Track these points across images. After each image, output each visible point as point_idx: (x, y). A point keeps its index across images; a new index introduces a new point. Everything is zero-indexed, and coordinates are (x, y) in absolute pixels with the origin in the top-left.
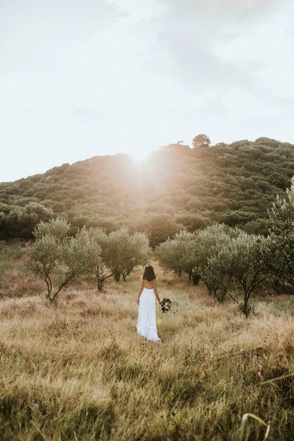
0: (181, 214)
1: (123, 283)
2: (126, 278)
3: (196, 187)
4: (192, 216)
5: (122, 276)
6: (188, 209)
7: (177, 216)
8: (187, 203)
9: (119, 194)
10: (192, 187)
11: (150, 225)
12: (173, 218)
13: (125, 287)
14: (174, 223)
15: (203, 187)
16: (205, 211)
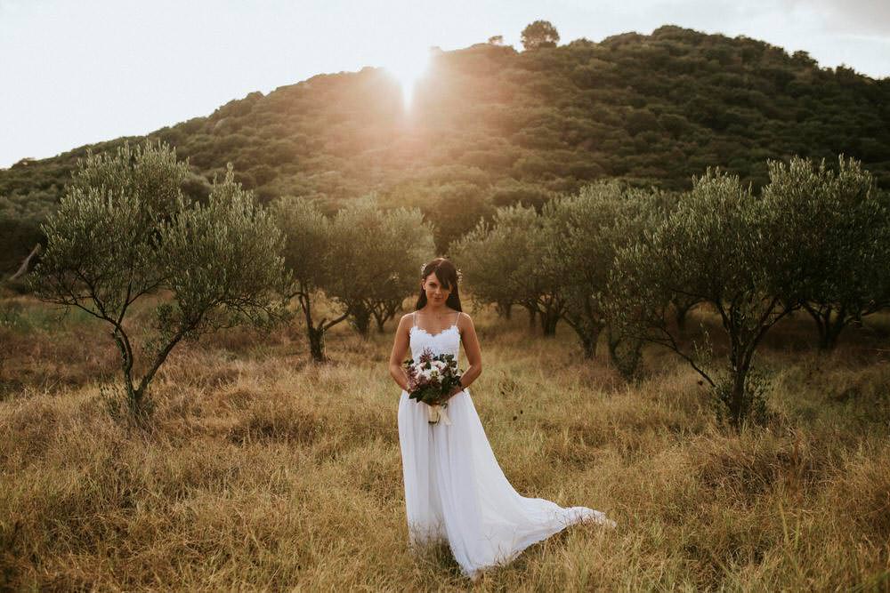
0: (503, 186)
1: (378, 337)
2: (385, 325)
3: (531, 129)
4: (525, 189)
5: (373, 319)
6: (517, 178)
7: (494, 192)
8: (516, 165)
9: (370, 151)
10: (523, 132)
11: (438, 212)
12: (488, 195)
13: (379, 346)
14: (490, 204)
15: (548, 130)
16: (553, 179)
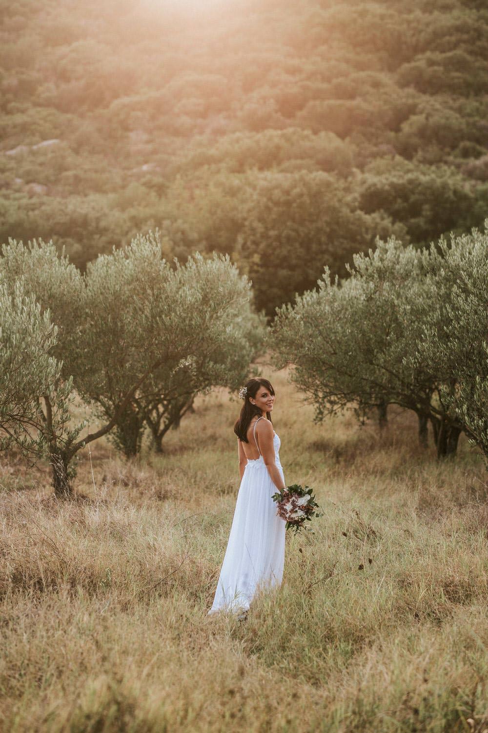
0: (379, 173)
1: (156, 460)
2: (165, 439)
3: (438, 56)
4: (424, 179)
5: (147, 432)
6: (407, 152)
7: (364, 182)
8: (406, 127)
9: (125, 100)
10: (420, 62)
11: (256, 224)
12: (347, 190)
13: (160, 475)
14: (353, 211)
15: (469, 58)
16: (478, 155)
